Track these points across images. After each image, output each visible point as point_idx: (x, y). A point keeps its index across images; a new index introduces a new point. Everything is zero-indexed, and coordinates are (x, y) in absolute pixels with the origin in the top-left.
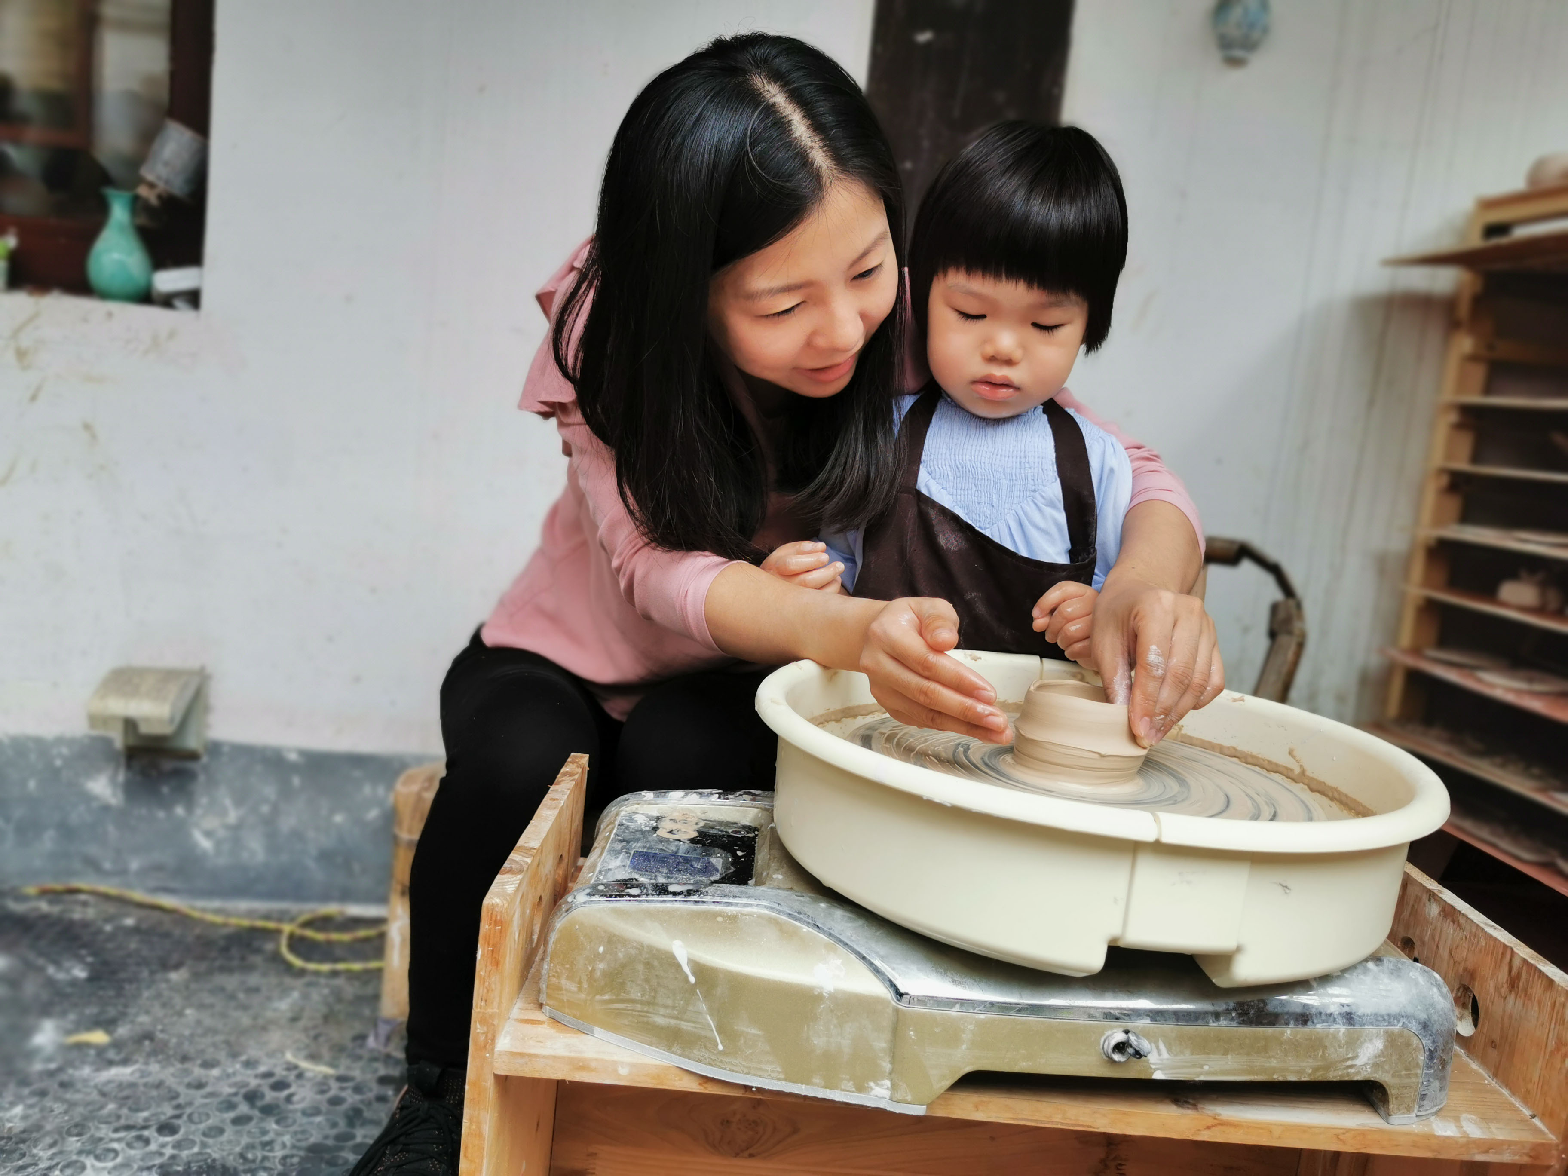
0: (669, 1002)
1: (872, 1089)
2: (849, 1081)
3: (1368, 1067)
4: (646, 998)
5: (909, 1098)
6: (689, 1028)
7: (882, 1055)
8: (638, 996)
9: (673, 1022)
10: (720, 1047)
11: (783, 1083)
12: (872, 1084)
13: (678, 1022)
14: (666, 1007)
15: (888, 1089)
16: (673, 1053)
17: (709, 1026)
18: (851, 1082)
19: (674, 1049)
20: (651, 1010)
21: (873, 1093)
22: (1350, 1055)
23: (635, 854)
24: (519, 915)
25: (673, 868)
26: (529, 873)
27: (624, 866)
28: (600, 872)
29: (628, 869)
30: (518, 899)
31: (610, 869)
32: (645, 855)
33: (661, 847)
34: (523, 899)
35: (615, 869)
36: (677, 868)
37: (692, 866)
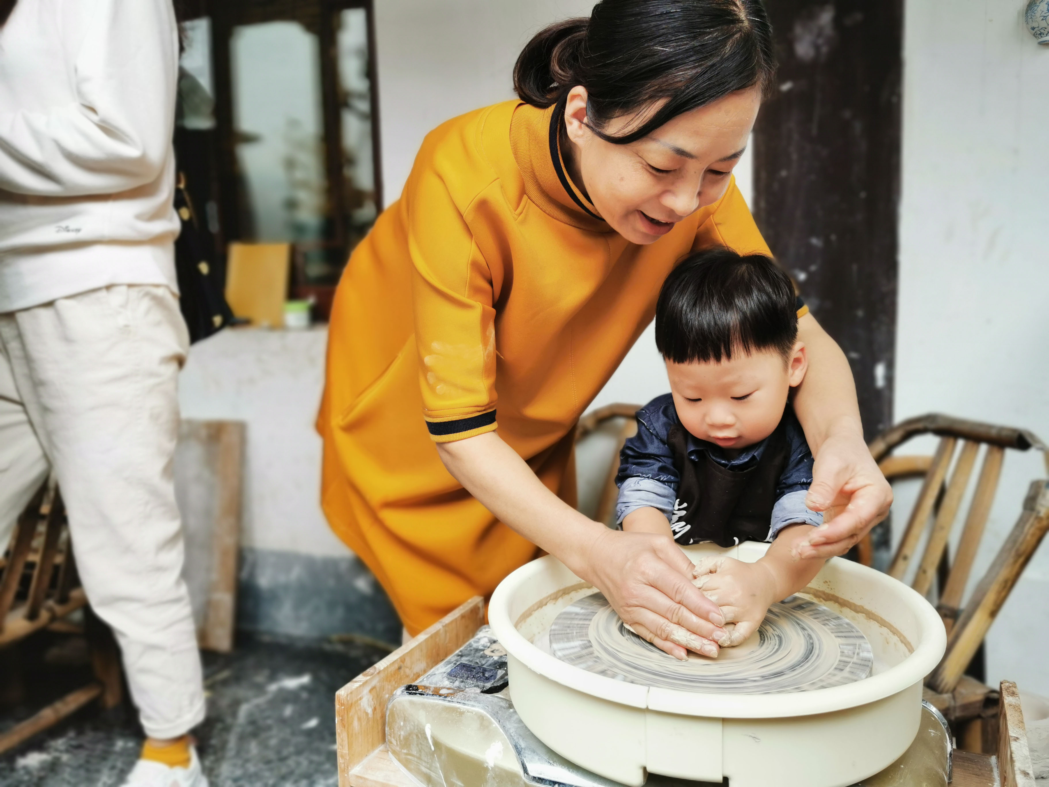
0: (426, 760)
4: (418, 755)
6: (434, 776)
8: (415, 753)
9: (428, 771)
13: (430, 771)
14: (425, 762)
17: (441, 776)
20: (420, 762)
23: (459, 664)
24: (371, 699)
25: (471, 675)
26: (382, 675)
27: (445, 672)
28: (428, 676)
29: (445, 675)
30: (366, 690)
31: (435, 674)
32: (463, 666)
33: (478, 661)
34: (374, 690)
35: (439, 674)
36: (474, 676)
37: (484, 675)
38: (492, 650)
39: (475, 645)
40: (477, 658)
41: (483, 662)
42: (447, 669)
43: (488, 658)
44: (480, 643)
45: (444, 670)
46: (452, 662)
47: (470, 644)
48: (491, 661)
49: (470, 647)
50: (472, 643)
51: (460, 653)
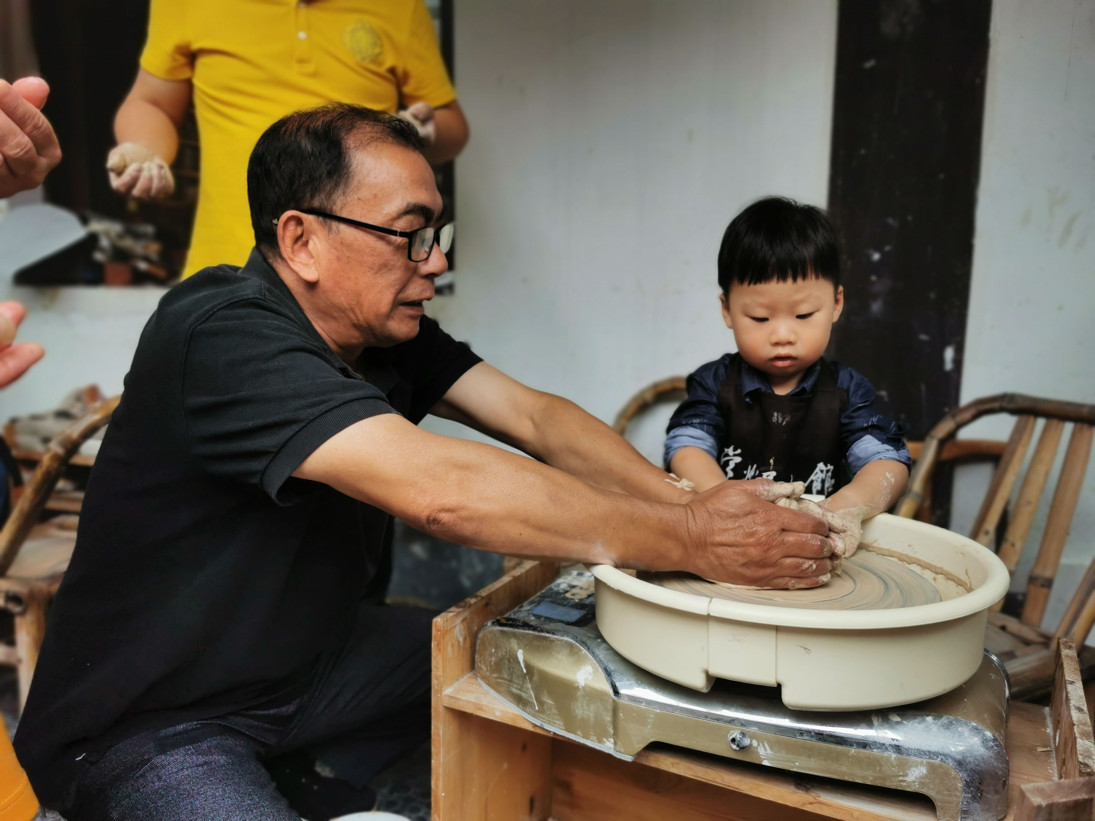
0: (517, 682)
1: (605, 743)
2: (594, 736)
3: (916, 784)
4: (509, 678)
5: (622, 750)
6: (525, 696)
7: (608, 724)
8: (506, 676)
9: (519, 692)
10: (537, 708)
11: (565, 732)
12: (605, 740)
13: (521, 692)
14: (516, 684)
15: (612, 743)
16: (520, 708)
17: (532, 696)
18: (595, 737)
19: (520, 706)
20: (511, 684)
21: (605, 745)
22: (901, 774)
24: (462, 629)
26: (472, 609)
28: (515, 612)
30: (458, 621)
31: (521, 611)
34: (465, 621)
35: (524, 611)
38: (573, 593)
39: (555, 589)
43: (569, 599)
44: (561, 587)
46: (536, 602)
48: (572, 602)
49: (551, 590)
50: (553, 587)
51: (542, 595)
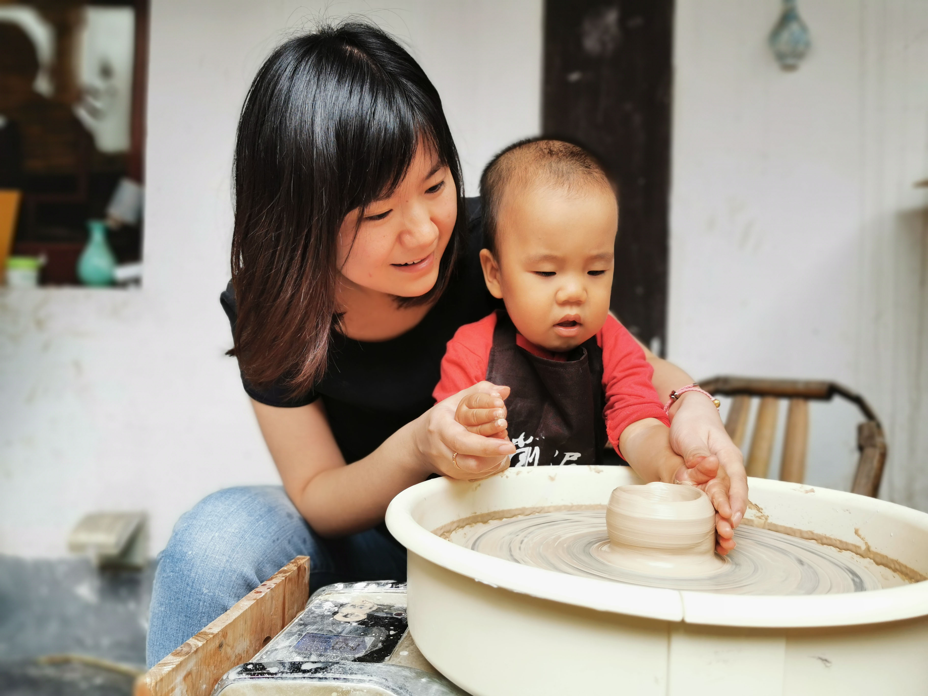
23: (305, 635)
25: (330, 647)
26: (200, 654)
27: (290, 646)
28: (266, 653)
29: (291, 649)
30: (179, 678)
31: (276, 650)
32: (313, 637)
33: (330, 629)
34: (190, 676)
35: (281, 649)
36: (333, 647)
37: (347, 645)
38: (344, 614)
39: (318, 611)
40: (328, 625)
41: (340, 630)
42: (291, 642)
43: (343, 624)
44: (324, 608)
45: (287, 643)
46: (295, 633)
47: (310, 610)
48: (348, 627)
49: (312, 613)
50: (313, 608)
51: (302, 622)
